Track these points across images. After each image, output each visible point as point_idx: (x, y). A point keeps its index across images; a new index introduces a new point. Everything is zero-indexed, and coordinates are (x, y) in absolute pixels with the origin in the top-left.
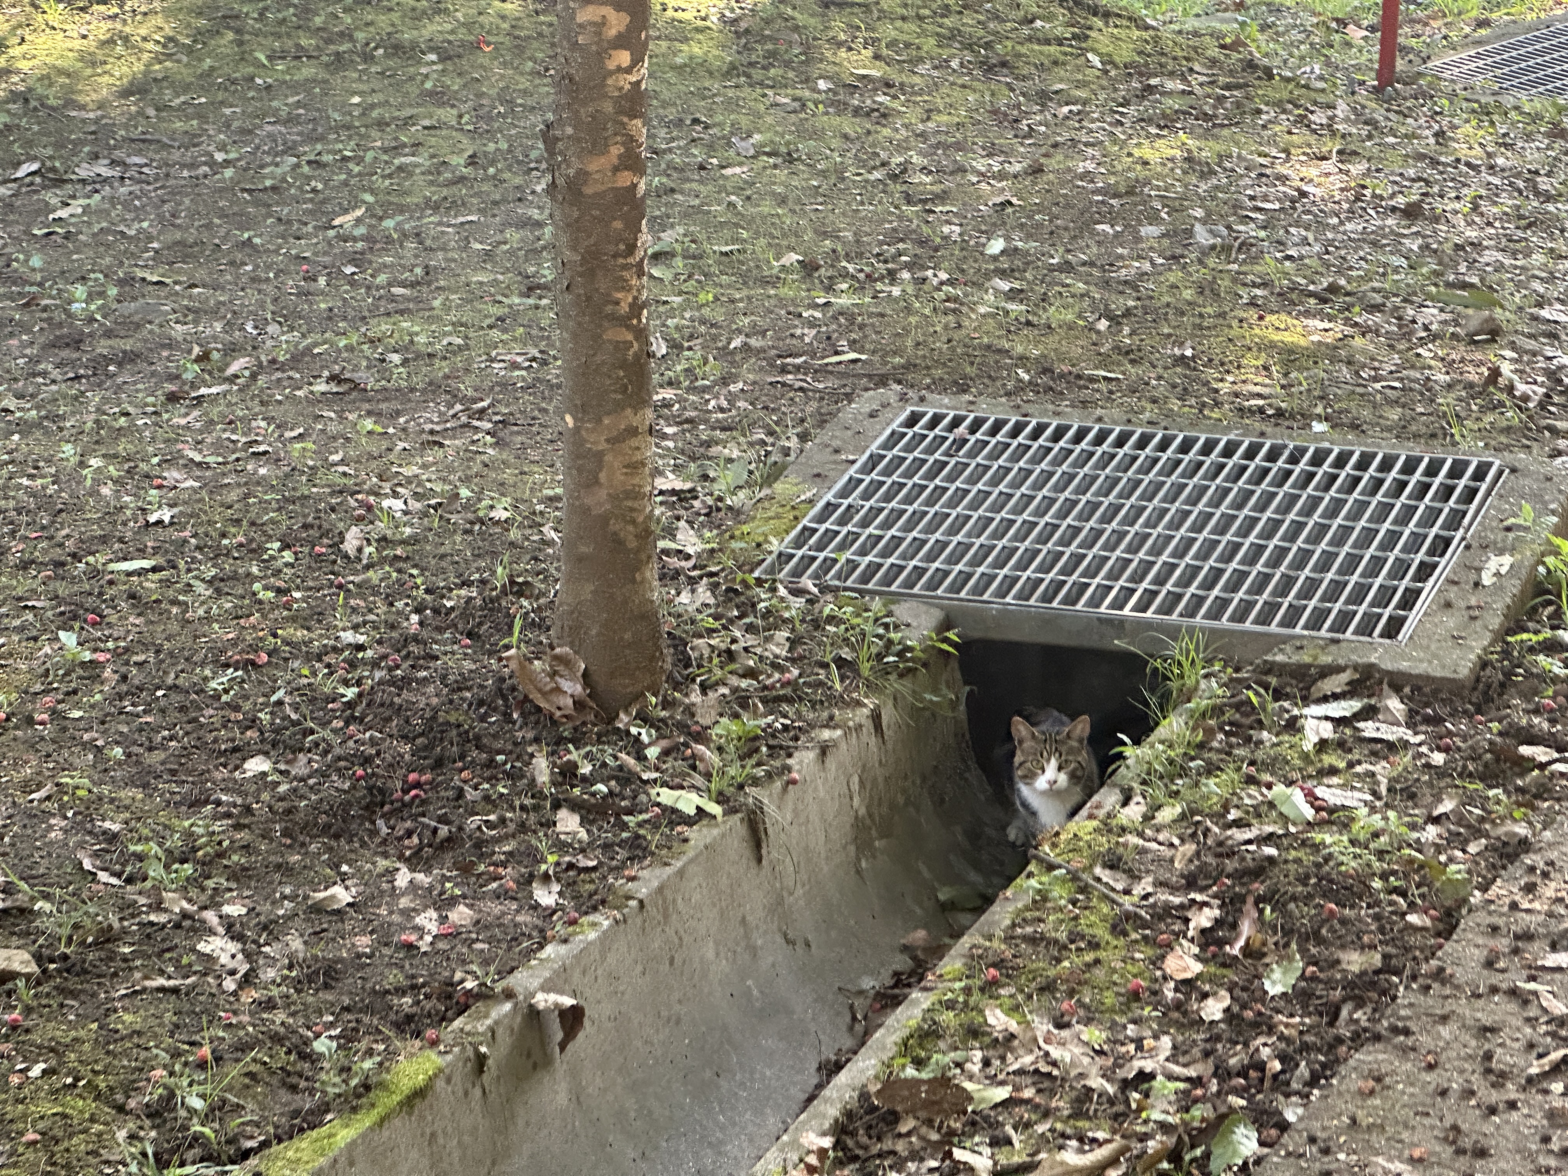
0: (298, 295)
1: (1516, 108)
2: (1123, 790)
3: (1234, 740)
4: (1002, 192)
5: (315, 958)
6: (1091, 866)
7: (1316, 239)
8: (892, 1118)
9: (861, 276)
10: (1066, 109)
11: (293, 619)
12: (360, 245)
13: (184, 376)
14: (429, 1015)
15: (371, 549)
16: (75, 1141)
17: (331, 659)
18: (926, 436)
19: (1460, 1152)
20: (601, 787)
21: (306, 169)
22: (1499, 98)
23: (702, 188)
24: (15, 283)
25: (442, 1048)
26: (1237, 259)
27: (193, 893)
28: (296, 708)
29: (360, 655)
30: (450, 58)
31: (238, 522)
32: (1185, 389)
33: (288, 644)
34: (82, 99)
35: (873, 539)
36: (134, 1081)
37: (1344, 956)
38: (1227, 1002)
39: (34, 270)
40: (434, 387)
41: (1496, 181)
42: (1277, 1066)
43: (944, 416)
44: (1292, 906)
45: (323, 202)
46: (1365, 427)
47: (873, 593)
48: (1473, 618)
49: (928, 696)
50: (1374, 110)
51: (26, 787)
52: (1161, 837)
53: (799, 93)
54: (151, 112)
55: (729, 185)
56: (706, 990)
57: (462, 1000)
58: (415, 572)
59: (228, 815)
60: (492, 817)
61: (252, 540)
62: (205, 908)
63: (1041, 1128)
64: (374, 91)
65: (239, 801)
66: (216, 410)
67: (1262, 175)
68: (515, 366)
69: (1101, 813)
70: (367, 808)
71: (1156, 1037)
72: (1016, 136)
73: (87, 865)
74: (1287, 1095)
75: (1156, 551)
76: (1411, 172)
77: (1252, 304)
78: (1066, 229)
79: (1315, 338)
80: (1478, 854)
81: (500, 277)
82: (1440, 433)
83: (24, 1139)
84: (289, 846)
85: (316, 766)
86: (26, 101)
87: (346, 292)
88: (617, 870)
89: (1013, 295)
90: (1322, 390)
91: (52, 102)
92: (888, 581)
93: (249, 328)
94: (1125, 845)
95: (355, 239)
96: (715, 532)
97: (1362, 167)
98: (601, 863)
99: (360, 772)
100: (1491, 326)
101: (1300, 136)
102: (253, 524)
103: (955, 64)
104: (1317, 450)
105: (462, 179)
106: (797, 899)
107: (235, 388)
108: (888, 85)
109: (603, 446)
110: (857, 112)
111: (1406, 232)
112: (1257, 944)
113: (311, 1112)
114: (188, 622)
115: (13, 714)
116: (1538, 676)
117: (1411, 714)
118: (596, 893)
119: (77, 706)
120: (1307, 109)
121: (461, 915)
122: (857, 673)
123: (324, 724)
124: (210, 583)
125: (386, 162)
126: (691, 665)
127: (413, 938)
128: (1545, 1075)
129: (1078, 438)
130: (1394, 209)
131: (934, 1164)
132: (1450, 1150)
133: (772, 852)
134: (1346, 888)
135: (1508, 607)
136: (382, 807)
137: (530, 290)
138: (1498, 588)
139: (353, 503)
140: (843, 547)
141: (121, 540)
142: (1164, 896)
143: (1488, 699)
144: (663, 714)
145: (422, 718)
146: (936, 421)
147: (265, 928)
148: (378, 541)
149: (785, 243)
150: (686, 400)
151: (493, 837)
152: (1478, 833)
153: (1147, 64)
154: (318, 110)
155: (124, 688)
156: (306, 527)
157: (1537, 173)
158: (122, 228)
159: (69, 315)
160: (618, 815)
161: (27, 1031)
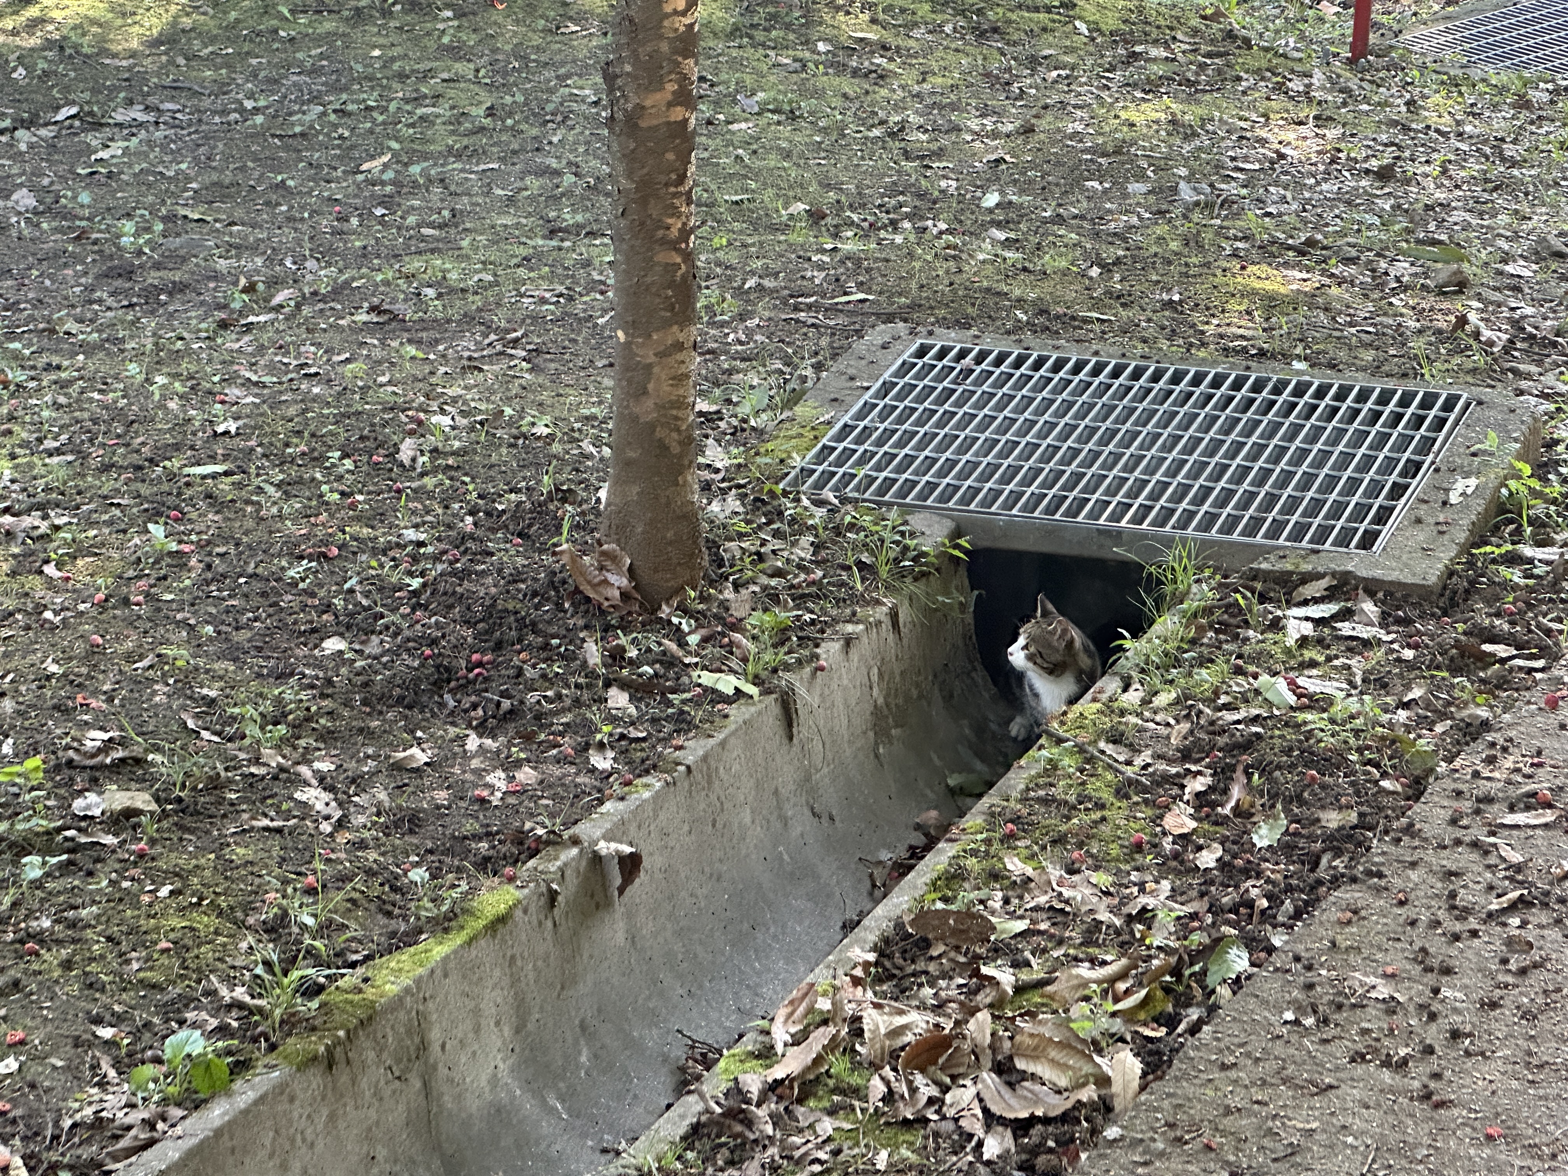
0: (332, 234)
1: (1483, 80)
2: (1122, 678)
3: (1222, 636)
4: (998, 149)
5: (400, 808)
6: (1095, 741)
7: (1294, 199)
8: (922, 944)
9: (865, 225)
10: (1054, 74)
11: (358, 519)
12: (388, 189)
13: (232, 306)
14: (505, 858)
15: (425, 459)
16: (203, 950)
17: (395, 553)
18: (935, 366)
19: (1429, 970)
20: (647, 669)
21: (333, 117)
22: (1468, 71)
23: (710, 142)
24: (64, 218)
25: (519, 883)
26: (1219, 215)
27: (287, 751)
28: (367, 594)
29: (422, 551)
30: (464, 15)
31: (299, 433)
32: (1173, 331)
33: (356, 540)
34: (114, 48)
35: (888, 457)
36: (251, 902)
37: (1322, 815)
38: (1220, 853)
39: (82, 206)
40: (469, 320)
41: (1464, 147)
42: (1265, 903)
43: (952, 348)
44: (1277, 773)
45: (352, 147)
46: (1341, 367)
47: (890, 505)
48: (1441, 533)
49: (940, 598)
50: (1348, 80)
51: (130, 657)
52: (1158, 718)
53: (800, 54)
54: (181, 61)
55: (735, 139)
56: (744, 852)
57: (533, 845)
58: (467, 479)
59: (312, 687)
60: (549, 693)
61: (314, 450)
62: (298, 763)
63: (1055, 954)
64: (393, 45)
65: (321, 674)
66: (265, 337)
67: (1242, 138)
68: (543, 301)
69: (1104, 697)
70: (434, 684)
71: (1157, 882)
72: (1007, 98)
73: (191, 724)
74: (1274, 927)
75: (1151, 470)
76: (1384, 138)
77: (1235, 255)
78: (1057, 185)
79: (1294, 287)
80: (1444, 733)
81: (524, 221)
82: (1411, 372)
83: (158, 947)
84: (369, 714)
85: (387, 646)
86: (62, 48)
87: (379, 231)
88: (665, 741)
89: (1008, 244)
90: (1302, 333)
91: (86, 50)
92: (903, 493)
93: (288, 263)
94: (1127, 724)
95: (383, 183)
96: (742, 449)
97: (1337, 132)
98: (649, 734)
99: (428, 652)
100: (1459, 278)
101: (1278, 102)
102: (313, 435)
103: (948, 29)
104: (1298, 383)
105: (482, 129)
106: (822, 776)
107: (281, 317)
108: (885, 48)
109: (652, 359)
110: (855, 73)
111: (1379, 192)
112: (1246, 806)
113: (406, 934)
114: (262, 519)
115: (111, 596)
116: (1499, 584)
117: (1384, 615)
118: (648, 758)
119: (169, 590)
120: (1284, 77)
121: (526, 775)
122: (876, 573)
123: (394, 610)
124: (278, 486)
125: (409, 113)
126: (724, 566)
127: (485, 793)
128: (1504, 911)
129: (1077, 370)
130: (1367, 172)
131: (961, 981)
132: (1419, 968)
133: (802, 731)
134: (1325, 760)
135: (1473, 523)
136: (449, 683)
137: (553, 233)
138: (1464, 507)
139: (403, 418)
140: (861, 462)
141: (192, 448)
142: (1162, 766)
143: (1453, 603)
144: (701, 607)
145: (482, 605)
146: (943, 353)
147: (353, 781)
148: (431, 452)
149: (791, 194)
150: (707, 333)
151: (551, 710)
152: (1443, 716)
153: (1132, 32)
154: (340, 62)
155: (209, 575)
156: (362, 438)
157: (1502, 140)
158: (160, 169)
159: (119, 248)
160: (663, 694)
161: (153, 859)
